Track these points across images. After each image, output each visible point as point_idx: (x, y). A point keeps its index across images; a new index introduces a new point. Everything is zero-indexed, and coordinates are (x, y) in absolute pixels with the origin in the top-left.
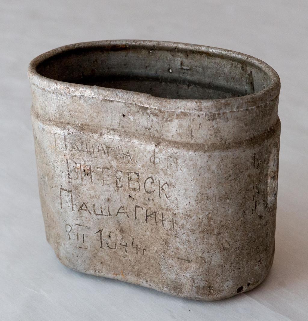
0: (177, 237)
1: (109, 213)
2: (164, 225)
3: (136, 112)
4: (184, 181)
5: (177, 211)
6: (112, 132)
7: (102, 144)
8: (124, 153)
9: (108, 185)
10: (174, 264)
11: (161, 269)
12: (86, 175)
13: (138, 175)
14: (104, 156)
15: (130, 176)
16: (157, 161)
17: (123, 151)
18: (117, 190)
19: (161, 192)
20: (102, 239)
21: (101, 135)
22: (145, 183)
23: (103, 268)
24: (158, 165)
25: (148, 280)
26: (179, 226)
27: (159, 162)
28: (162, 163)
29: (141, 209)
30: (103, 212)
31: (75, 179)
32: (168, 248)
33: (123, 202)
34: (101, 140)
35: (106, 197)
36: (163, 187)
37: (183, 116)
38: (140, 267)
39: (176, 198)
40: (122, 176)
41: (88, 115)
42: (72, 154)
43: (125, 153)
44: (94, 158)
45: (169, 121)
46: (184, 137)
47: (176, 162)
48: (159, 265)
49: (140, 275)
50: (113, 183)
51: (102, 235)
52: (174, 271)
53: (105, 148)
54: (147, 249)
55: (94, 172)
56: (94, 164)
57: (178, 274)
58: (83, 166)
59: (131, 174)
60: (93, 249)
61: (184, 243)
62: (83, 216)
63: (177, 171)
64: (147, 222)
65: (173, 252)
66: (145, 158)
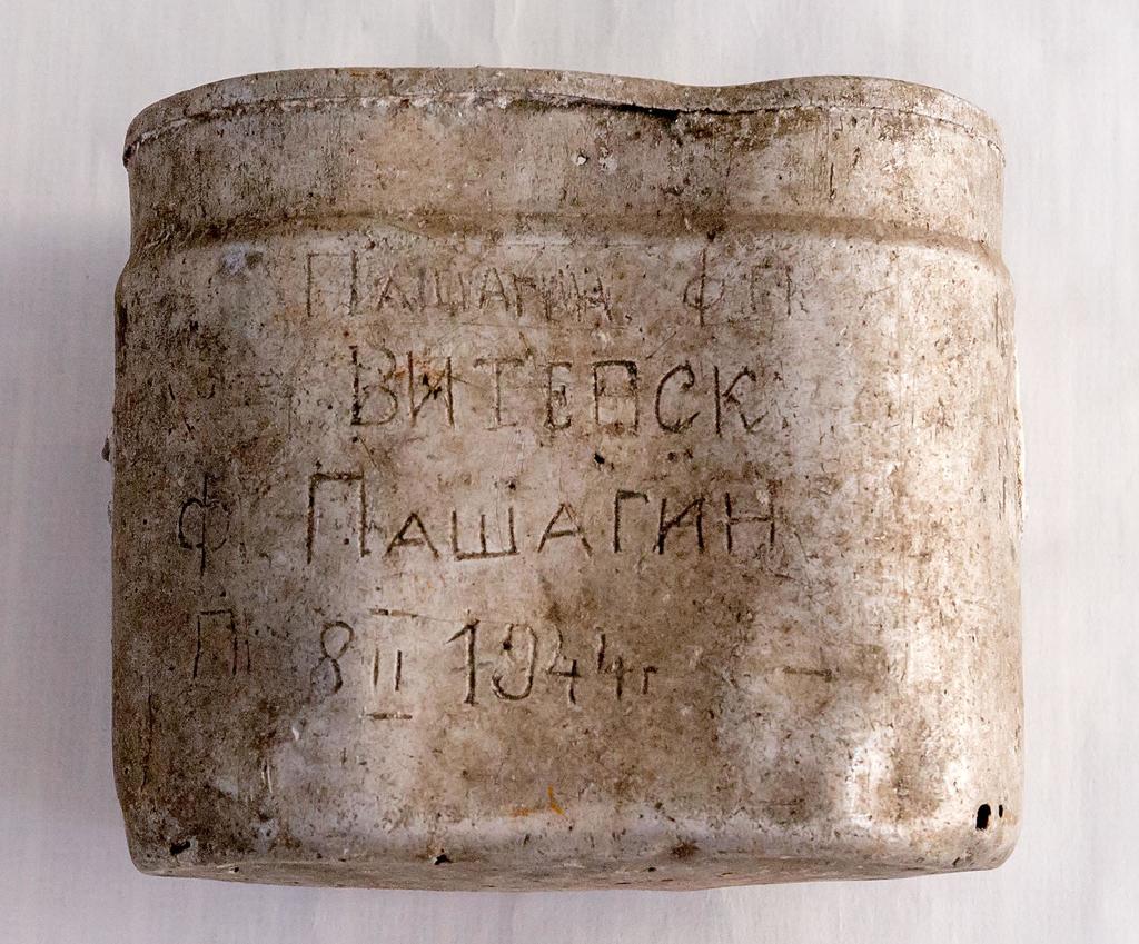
0: (787, 578)
1: (513, 542)
2: (735, 543)
3: (629, 139)
4: (813, 350)
5: (787, 471)
6: (533, 224)
7: (499, 271)
8: (581, 294)
9: (514, 425)
10: (773, 697)
11: (721, 730)
12: (432, 396)
13: (631, 367)
14: (502, 314)
15: (600, 377)
16: (712, 292)
17: (576, 287)
18: (546, 442)
19: (723, 411)
20: (476, 662)
21: (496, 236)
22: (659, 392)
23: (471, 795)
24: (715, 308)
25: (665, 797)
26: (794, 530)
27: (719, 297)
28: (730, 296)
29: (641, 501)
30: (488, 541)
31: (381, 423)
32: (749, 635)
33: (567, 488)
34: (494, 253)
35: (505, 475)
36: (733, 392)
37: (805, 122)
38: (632, 749)
39: (785, 421)
40: (569, 381)
41: (448, 175)
42: (376, 324)
43: (585, 292)
44: (462, 329)
45: (754, 147)
46: (806, 199)
47: (784, 283)
48: (713, 716)
49: (628, 785)
50: (532, 417)
51: (478, 645)
52: (774, 725)
53: (507, 282)
54: (661, 665)
55: (463, 379)
56: (465, 348)
57: (788, 737)
58: (418, 362)
59: (606, 367)
60: (432, 713)
61: (810, 597)
62: (407, 569)
63: (789, 313)
64: (661, 552)
65: (769, 647)
66: (663, 295)
